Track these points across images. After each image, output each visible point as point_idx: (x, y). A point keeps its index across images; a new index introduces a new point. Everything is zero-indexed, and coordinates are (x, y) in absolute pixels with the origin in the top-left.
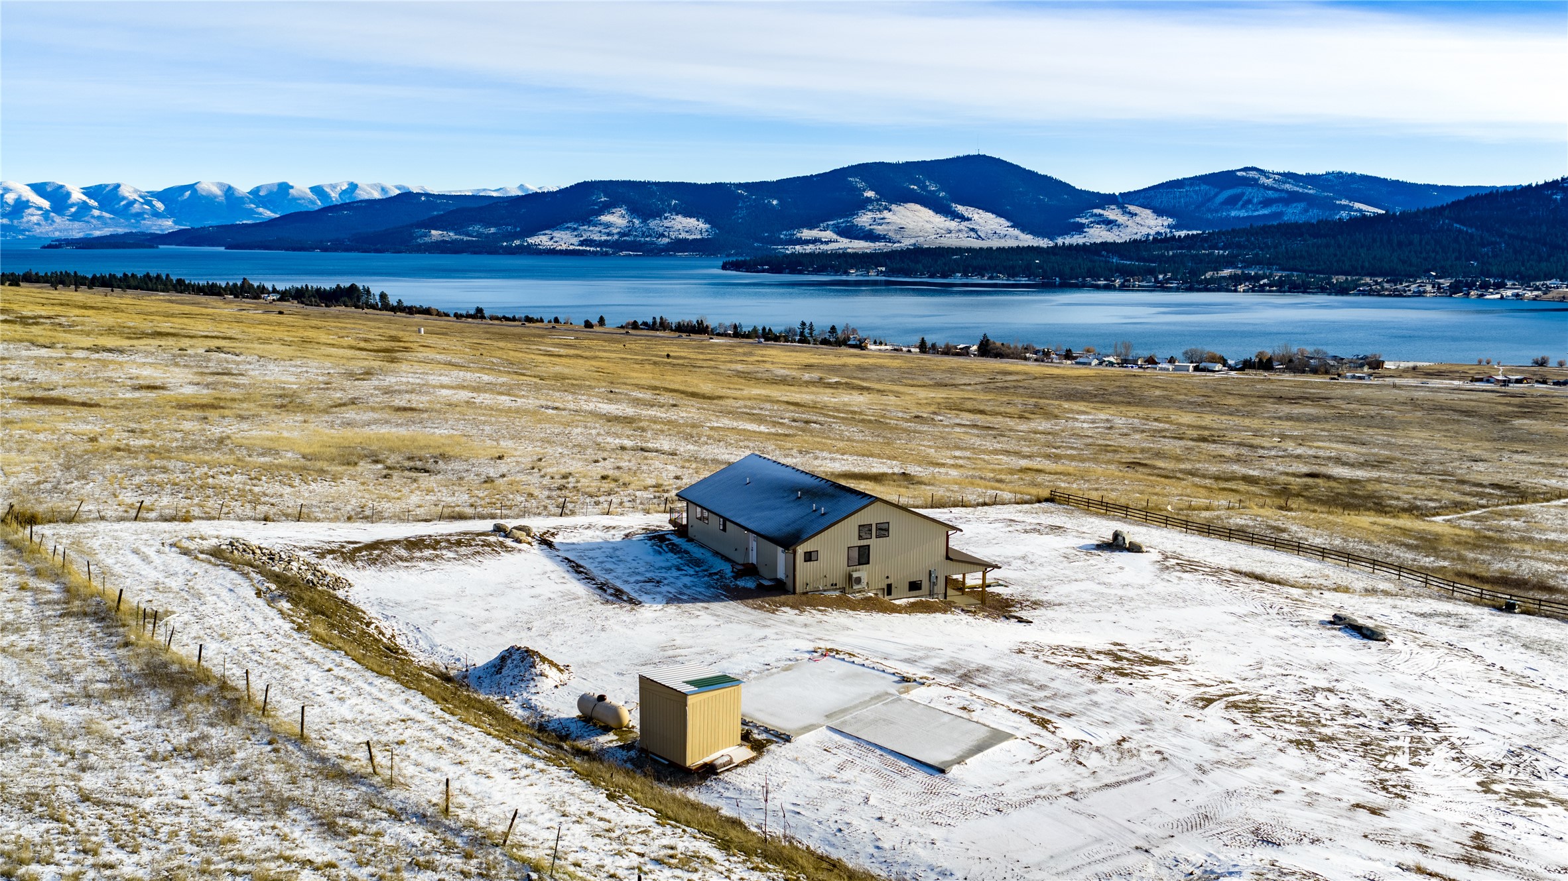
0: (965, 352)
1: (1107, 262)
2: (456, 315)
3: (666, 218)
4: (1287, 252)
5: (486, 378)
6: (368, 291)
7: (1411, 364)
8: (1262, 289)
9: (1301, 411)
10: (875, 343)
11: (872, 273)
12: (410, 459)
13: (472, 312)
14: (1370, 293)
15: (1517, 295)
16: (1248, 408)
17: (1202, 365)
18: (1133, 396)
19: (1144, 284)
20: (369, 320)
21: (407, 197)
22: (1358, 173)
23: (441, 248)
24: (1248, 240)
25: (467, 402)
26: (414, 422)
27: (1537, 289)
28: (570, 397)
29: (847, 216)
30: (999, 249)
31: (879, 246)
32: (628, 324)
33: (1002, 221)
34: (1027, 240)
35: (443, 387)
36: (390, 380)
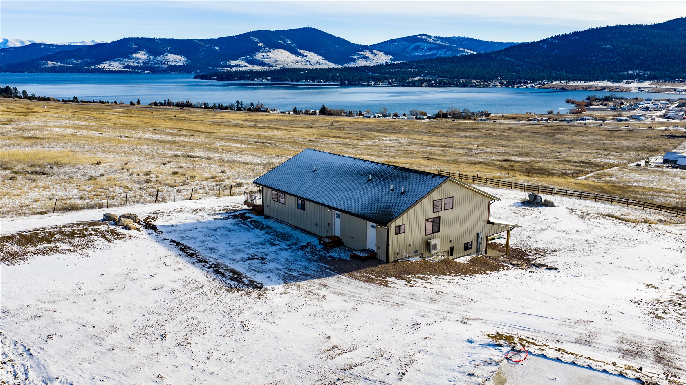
0: (314, 113)
1: (367, 74)
2: (63, 101)
3: (166, 55)
4: (441, 70)
5: (82, 123)
6: (16, 90)
7: (501, 115)
8: (432, 85)
9: (470, 134)
10: (272, 110)
11: (265, 80)
12: (32, 166)
13: (72, 99)
14: (475, 86)
15: (533, 86)
16: (447, 134)
17: (418, 116)
18: (396, 130)
19: (383, 84)
20: (17, 103)
21: (34, 46)
22: (466, 37)
23: (54, 70)
24: (425, 65)
25: (72, 134)
26: (37, 145)
27: (540, 84)
28: (133, 132)
29: (251, 55)
30: (320, 69)
31: (266, 68)
32: (152, 103)
33: (320, 57)
34: (332, 65)
35: (56, 127)
36: (24, 124)
